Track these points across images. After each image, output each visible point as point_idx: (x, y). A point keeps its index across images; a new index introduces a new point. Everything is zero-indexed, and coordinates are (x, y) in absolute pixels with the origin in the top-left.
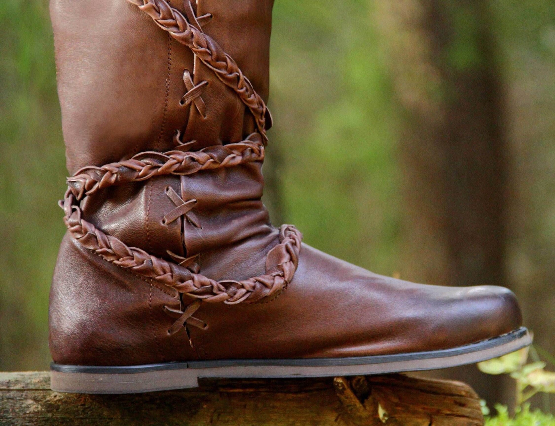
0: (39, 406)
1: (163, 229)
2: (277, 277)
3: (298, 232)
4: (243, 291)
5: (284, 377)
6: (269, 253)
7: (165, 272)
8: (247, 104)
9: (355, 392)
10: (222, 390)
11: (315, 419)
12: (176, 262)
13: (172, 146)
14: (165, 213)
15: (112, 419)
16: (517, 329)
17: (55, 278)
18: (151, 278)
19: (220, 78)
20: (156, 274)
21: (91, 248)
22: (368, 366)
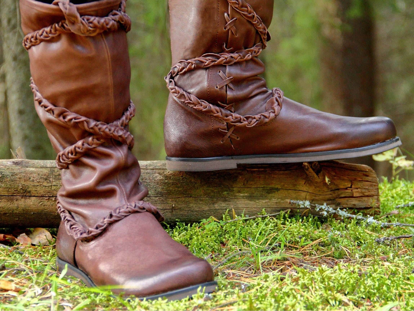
0: (162, 177)
1: (216, 91)
2: (271, 113)
3: (281, 91)
4: (255, 120)
5: (279, 163)
6: (267, 101)
7: (218, 112)
8: (257, 29)
9: (313, 170)
10: (249, 170)
11: (295, 183)
12: (223, 107)
13: (222, 51)
14: (218, 83)
15: (196, 183)
16: (394, 138)
17: (166, 116)
18: (211, 115)
19: (244, 16)
20: (213, 113)
21: (183, 100)
22: (320, 156)
